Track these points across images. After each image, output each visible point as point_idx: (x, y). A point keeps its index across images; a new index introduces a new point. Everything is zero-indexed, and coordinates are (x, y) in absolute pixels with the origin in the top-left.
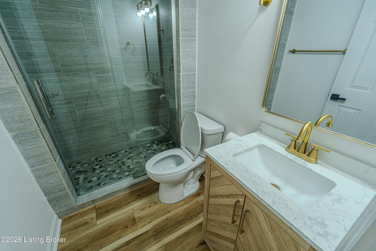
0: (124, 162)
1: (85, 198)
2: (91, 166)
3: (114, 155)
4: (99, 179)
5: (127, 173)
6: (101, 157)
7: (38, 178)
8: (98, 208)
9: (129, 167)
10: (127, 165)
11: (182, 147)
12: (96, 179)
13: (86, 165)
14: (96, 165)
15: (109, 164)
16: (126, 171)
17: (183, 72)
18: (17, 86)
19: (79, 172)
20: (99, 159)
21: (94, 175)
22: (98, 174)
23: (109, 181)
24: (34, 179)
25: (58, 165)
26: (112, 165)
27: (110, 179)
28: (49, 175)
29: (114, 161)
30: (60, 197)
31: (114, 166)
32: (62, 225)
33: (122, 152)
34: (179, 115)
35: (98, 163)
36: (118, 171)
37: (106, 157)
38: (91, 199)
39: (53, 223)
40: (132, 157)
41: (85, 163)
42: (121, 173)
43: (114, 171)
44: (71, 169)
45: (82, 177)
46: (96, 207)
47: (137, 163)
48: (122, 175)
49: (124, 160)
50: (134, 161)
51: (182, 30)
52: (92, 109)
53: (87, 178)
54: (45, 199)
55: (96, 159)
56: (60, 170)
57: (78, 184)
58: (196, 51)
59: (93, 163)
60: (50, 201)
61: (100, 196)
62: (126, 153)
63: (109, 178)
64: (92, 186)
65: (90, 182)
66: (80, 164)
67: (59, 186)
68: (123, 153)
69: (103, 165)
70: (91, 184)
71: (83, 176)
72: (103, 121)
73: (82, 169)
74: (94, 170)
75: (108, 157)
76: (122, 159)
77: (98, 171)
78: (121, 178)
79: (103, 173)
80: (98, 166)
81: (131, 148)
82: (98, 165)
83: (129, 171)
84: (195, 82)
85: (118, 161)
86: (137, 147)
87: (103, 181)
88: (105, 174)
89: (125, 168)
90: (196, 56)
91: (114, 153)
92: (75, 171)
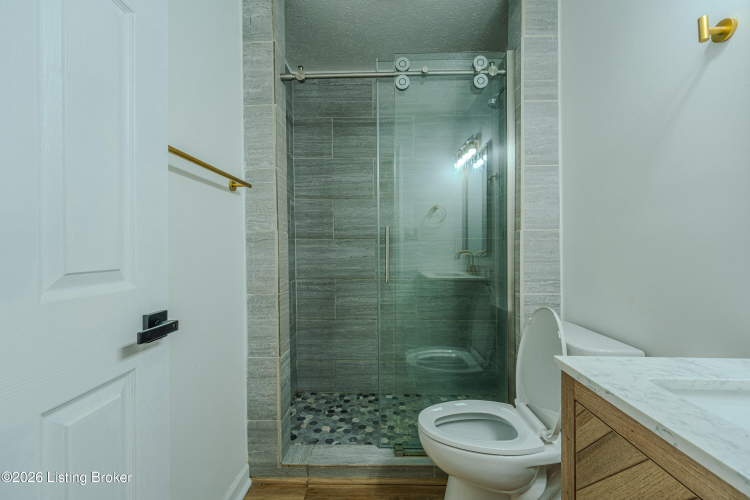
0: (385, 416)
1: (299, 455)
2: (330, 405)
3: (373, 398)
4: (332, 431)
5: (385, 440)
6: (349, 394)
7: (251, 376)
8: (312, 489)
9: (391, 428)
10: (389, 423)
11: (516, 401)
12: (328, 429)
13: (323, 401)
14: (338, 407)
15: (358, 412)
16: (385, 435)
17: (526, 228)
18: (276, 232)
19: (308, 409)
20: (346, 398)
21: (327, 422)
22: (334, 422)
23: (348, 441)
24: (245, 376)
25: (281, 364)
26: (363, 414)
27: (350, 440)
28: (265, 377)
29: (369, 409)
30: (264, 430)
31: (366, 417)
32: (248, 492)
33: (388, 397)
34: (516, 322)
35: (342, 403)
36: (369, 429)
37: (358, 398)
38: (306, 463)
39: (239, 477)
40: (404, 411)
41: (323, 398)
42: (375, 435)
43: (363, 427)
44: (300, 399)
45: (309, 418)
46: (310, 486)
47: (409, 426)
48: (374, 439)
49: (388, 413)
50: (407, 420)
51: (526, 153)
52: (357, 299)
53: (316, 423)
54: (245, 422)
55: (342, 396)
56: (281, 375)
57: (298, 428)
58: (558, 188)
59: (335, 401)
60: (251, 430)
61: (323, 463)
62: (394, 402)
63: (350, 436)
64: (318, 441)
65: (318, 431)
66: (314, 396)
67: (270, 405)
68: (388, 400)
69: (349, 410)
70: (317, 436)
71: (311, 416)
72: (369, 324)
73: (314, 406)
74: (331, 412)
75: (361, 398)
76: (384, 409)
77: (336, 418)
78: (370, 444)
79: (342, 424)
80: (340, 409)
81: (407, 395)
82: (341, 406)
83: (389, 437)
84: (558, 251)
85: (376, 410)
86: (418, 396)
87: (338, 438)
88: (345, 426)
89: (384, 429)
90: (558, 198)
91: (373, 395)
92: (304, 405)
